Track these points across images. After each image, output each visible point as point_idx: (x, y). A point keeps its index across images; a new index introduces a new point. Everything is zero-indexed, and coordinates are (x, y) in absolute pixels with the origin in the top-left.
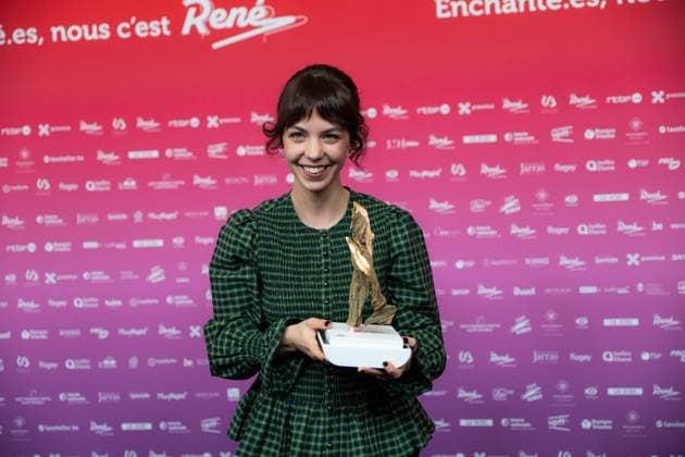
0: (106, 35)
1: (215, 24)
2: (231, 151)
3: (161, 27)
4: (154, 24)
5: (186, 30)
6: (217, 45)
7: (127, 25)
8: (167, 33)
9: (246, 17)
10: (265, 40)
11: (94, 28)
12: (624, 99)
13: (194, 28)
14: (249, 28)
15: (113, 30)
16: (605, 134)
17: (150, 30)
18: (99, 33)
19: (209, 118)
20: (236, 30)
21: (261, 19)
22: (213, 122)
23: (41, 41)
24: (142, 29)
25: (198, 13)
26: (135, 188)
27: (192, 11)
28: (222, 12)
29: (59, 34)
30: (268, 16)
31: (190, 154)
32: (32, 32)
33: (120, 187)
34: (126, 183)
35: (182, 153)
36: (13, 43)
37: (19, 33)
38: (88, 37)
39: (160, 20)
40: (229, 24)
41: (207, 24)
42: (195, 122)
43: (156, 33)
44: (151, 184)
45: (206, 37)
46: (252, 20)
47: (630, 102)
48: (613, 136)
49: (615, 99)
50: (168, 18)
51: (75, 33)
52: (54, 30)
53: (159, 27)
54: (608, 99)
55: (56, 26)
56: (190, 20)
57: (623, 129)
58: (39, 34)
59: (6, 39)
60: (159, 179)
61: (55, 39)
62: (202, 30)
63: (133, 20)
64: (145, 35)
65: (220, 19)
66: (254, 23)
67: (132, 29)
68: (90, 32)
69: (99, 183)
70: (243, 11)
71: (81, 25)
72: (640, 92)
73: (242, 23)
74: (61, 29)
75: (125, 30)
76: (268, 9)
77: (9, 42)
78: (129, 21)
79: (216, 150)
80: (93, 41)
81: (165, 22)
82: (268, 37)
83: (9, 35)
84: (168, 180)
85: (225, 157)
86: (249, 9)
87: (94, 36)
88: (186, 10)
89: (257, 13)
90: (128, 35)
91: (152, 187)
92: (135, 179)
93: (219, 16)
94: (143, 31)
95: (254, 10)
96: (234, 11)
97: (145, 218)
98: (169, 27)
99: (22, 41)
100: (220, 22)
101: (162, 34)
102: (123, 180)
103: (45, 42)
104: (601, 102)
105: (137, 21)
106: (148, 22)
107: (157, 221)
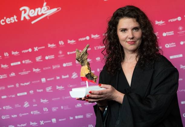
1: (31, 15)
2: (43, 58)
3: (14, 19)
4: (12, 18)
5: (22, 19)
6: (33, 22)
7: (3, 20)
8: (16, 21)
9: (41, 11)
10: (48, 18)
12: (175, 20)
13: (25, 18)
14: (43, 15)
16: (170, 33)
17: (11, 21)
19: (35, 48)
20: (38, 16)
21: (46, 11)
22: (36, 49)
24: (8, 21)
25: (25, 12)
26: (15, 75)
27: (23, 12)
28: (33, 10)
30: (48, 10)
31: (30, 61)
33: (10, 76)
34: (12, 74)
35: (28, 61)
39: (13, 17)
40: (36, 14)
41: (29, 16)
42: (30, 50)
43: (13, 21)
44: (20, 73)
45: (29, 20)
46: (43, 12)
47: (177, 20)
48: (173, 34)
49: (172, 20)
50: (16, 16)
53: (13, 19)
54: (169, 21)
56: (23, 15)
57: (176, 30)
60: (22, 71)
62: (27, 18)
63: (5, 18)
64: (9, 23)
65: (33, 13)
66: (44, 13)
67: (5, 20)
69: (3, 76)
70: (39, 9)
72: (180, 16)
73: (40, 14)
75: (3, 22)
76: (47, 7)
78: (4, 19)
79: (38, 59)
81: (15, 17)
82: (49, 17)
84: (25, 71)
85: (42, 61)
86: (41, 8)
88: (21, 12)
89: (44, 9)
90: (4, 24)
91: (20, 74)
92: (14, 72)
93: (32, 12)
94: (9, 22)
95: (43, 8)
96: (37, 10)
97: (20, 85)
98: (17, 19)
100: (33, 14)
101: (15, 21)
102: (10, 73)
104: (167, 22)
105: (6, 18)
106: (10, 18)
107: (23, 86)
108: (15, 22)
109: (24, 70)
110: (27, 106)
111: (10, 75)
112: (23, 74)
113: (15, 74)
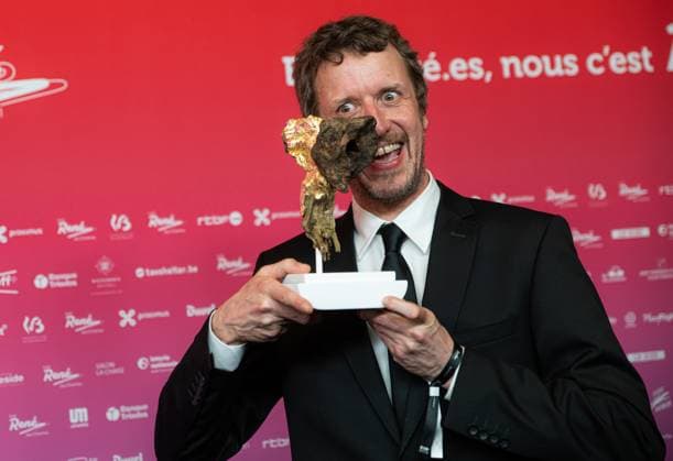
0: (574, 70)
7: (598, 57)
11: (558, 59)
15: (581, 63)
18: (564, 67)
23: (489, 77)
24: (617, 62)
26: (624, 279)
29: (512, 67)
32: (475, 63)
33: (605, 279)
34: (612, 274)
36: (452, 79)
37: (458, 65)
38: (550, 73)
44: (643, 273)
50: (650, 49)
51: (532, 66)
52: (506, 62)
55: (508, 55)
58: (485, 67)
59: (441, 73)
60: (654, 266)
61: (506, 73)
63: (606, 50)
64: (621, 71)
67: (606, 59)
68: (553, 65)
71: (539, 56)
74: (515, 60)
75: (596, 64)
77: (446, 77)
78: (600, 52)
80: (557, 78)
83: (445, 69)
84: (664, 267)
87: (558, 71)
90: (599, 71)
91: (645, 278)
92: (622, 268)
97: (639, 320)
99: (463, 77)
103: (493, 78)
105: (611, 52)
106: (625, 54)
107: (654, 324)
108: (643, 71)
109: (663, 261)
110: (664, 406)
111: (604, 276)
112: (656, 278)
113: (626, 275)
